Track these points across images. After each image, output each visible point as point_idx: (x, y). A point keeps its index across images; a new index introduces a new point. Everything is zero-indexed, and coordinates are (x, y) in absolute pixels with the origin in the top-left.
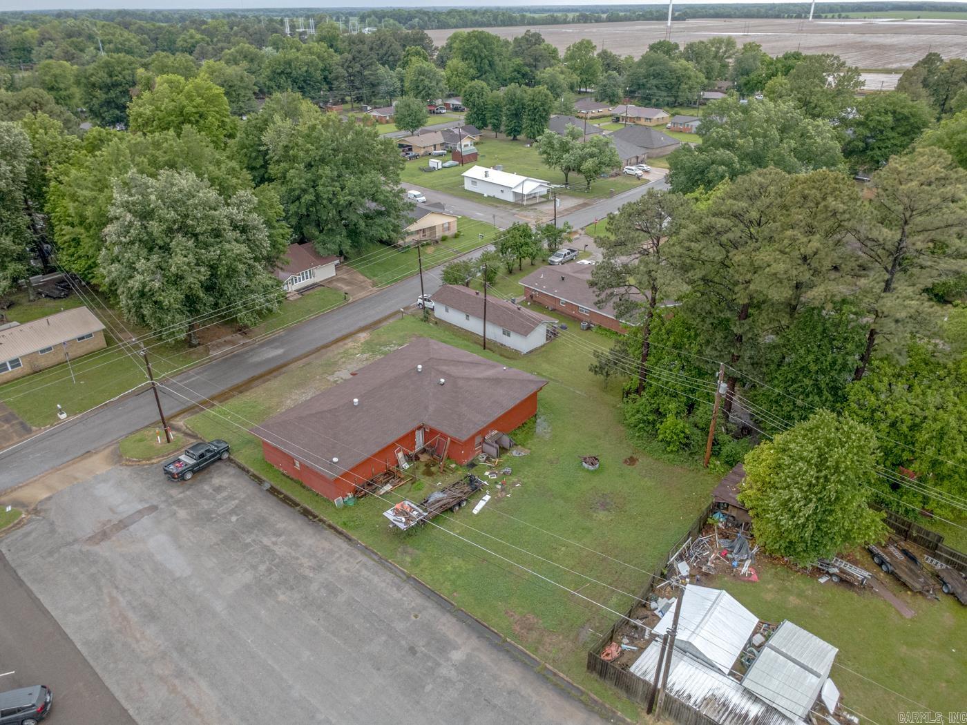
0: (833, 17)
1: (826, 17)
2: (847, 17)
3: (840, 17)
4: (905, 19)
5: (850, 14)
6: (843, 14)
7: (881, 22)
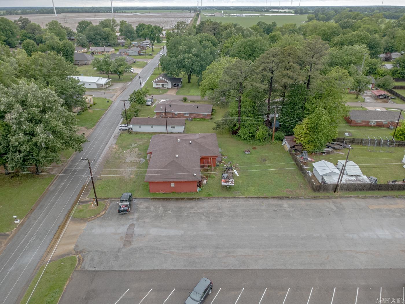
0: (120, 12)
1: (117, 12)
2: (125, 12)
3: (122, 12)
4: (145, 13)
5: (126, 11)
6: (124, 11)
7: (139, 14)
